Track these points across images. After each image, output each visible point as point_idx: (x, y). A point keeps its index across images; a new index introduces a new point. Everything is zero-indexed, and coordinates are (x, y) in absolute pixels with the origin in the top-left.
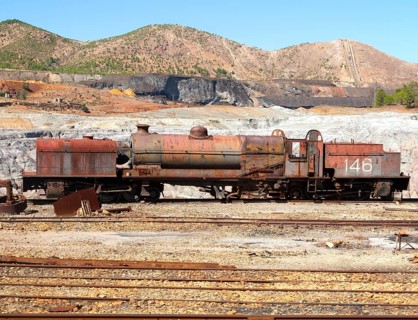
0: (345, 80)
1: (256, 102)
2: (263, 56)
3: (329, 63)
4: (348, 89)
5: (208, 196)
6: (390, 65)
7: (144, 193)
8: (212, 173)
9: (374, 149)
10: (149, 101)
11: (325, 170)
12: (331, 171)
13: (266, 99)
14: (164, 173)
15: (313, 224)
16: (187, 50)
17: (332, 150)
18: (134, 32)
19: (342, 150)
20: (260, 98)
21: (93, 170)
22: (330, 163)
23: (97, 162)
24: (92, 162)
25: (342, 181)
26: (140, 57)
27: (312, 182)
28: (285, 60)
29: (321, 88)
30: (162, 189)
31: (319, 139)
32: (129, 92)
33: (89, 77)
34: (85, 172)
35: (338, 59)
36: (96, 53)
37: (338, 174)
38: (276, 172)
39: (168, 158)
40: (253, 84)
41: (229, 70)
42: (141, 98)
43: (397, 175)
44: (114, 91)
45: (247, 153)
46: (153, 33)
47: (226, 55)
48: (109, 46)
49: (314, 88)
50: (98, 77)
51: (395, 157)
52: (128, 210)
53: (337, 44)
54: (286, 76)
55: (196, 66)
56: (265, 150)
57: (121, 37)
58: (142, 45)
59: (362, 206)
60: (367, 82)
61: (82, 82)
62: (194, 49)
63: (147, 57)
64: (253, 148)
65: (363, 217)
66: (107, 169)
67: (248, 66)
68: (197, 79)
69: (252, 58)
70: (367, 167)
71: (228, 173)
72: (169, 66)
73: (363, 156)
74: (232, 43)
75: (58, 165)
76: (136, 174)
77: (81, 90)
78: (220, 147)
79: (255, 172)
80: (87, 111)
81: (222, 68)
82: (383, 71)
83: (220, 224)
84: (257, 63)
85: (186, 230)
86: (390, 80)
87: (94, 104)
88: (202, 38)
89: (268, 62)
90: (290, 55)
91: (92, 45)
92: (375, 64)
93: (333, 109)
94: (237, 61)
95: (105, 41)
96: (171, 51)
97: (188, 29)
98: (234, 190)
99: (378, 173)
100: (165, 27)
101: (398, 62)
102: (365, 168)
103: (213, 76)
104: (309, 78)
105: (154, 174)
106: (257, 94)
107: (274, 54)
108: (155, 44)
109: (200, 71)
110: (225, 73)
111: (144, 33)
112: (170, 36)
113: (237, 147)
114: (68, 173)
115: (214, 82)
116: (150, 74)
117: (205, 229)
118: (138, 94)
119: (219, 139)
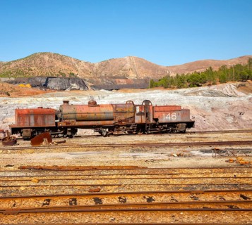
0: (132, 76)
1: (90, 88)
2: (91, 66)
3: (124, 68)
4: (134, 80)
5: (97, 133)
6: (154, 68)
7: (69, 133)
8: (100, 123)
9: (177, 108)
10: (38, 89)
11: (154, 119)
12: (156, 120)
13: (94, 87)
14: (78, 123)
15: (158, 145)
16: (55, 64)
17: (157, 109)
18: (29, 57)
19: (161, 109)
20: (91, 86)
21: (44, 123)
22: (156, 116)
23: (46, 119)
24: (44, 120)
25: (162, 124)
26: (33, 68)
27: (148, 125)
28: (102, 67)
29: (121, 80)
30: (76, 131)
31: (150, 104)
32: (28, 85)
33: (8, 79)
34: (40, 125)
35: (128, 66)
36: (11, 67)
37: (160, 121)
38: (130, 121)
39: (79, 116)
40: (88, 79)
41: (76, 73)
42: (34, 88)
43: (188, 121)
44: (21, 85)
45: (116, 112)
46: (38, 57)
47: (73, 66)
48: (17, 63)
49: (117, 80)
50: (13, 79)
51: (187, 111)
52: (65, 142)
53: (127, 58)
54: (103, 75)
55: (59, 72)
56: (125, 110)
57: (23, 59)
58: (33, 62)
59: (173, 136)
60: (143, 76)
61: (5, 82)
62: (58, 64)
63: (36, 68)
64: (119, 110)
65: (178, 141)
66: (51, 122)
67: (85, 71)
68: (61, 78)
69: (86, 67)
70: (174, 117)
71: (108, 122)
72: (47, 72)
73: (172, 111)
74: (76, 60)
75: (28, 122)
76: (64, 125)
77: (5, 85)
78: (103, 110)
79: (120, 121)
80: (9, 95)
81: (72, 72)
82: (150, 71)
83: (114, 147)
84: (88, 69)
85: (99, 150)
86: (154, 75)
87: (12, 92)
88: (62, 58)
89: (94, 69)
90: (105, 65)
91: (9, 63)
92: (146, 68)
93: (130, 90)
94: (79, 69)
95: (15, 61)
96: (47, 65)
97: (55, 54)
98: (109, 130)
99: (179, 120)
100: (44, 54)
101: (158, 66)
102: (173, 118)
103: (68, 76)
104: (114, 75)
105: (73, 124)
106: (90, 84)
107: (97, 65)
108: (40, 62)
109: (61, 74)
110: (73, 74)
111: (34, 57)
112: (47, 58)
113: (111, 110)
114: (33, 125)
115: (69, 79)
116: (38, 76)
117: (108, 149)
118: (32, 86)
119: (102, 106)
